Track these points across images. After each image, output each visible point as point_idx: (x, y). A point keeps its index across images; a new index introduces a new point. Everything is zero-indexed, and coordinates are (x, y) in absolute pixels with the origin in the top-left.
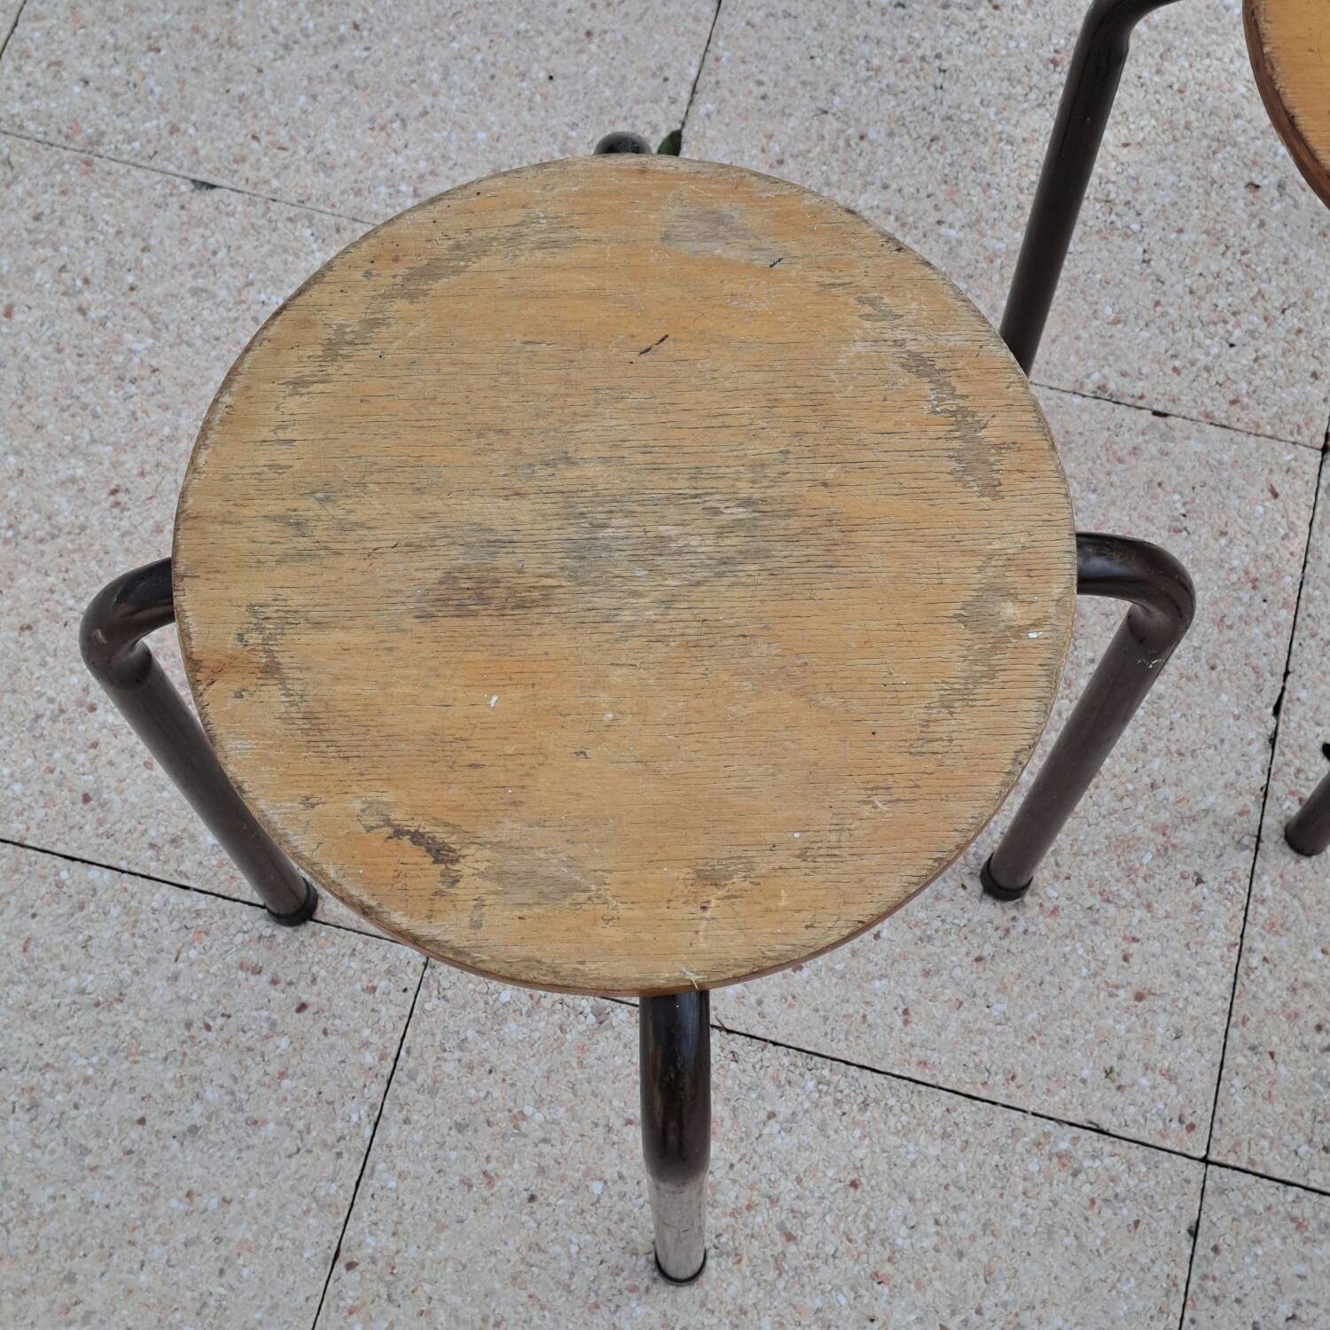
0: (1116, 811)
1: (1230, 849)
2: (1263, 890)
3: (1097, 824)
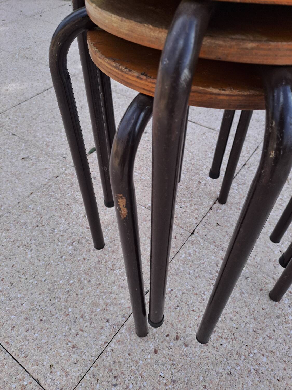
0: (98, 296)
1: (120, 316)
2: (122, 330)
3: (92, 297)
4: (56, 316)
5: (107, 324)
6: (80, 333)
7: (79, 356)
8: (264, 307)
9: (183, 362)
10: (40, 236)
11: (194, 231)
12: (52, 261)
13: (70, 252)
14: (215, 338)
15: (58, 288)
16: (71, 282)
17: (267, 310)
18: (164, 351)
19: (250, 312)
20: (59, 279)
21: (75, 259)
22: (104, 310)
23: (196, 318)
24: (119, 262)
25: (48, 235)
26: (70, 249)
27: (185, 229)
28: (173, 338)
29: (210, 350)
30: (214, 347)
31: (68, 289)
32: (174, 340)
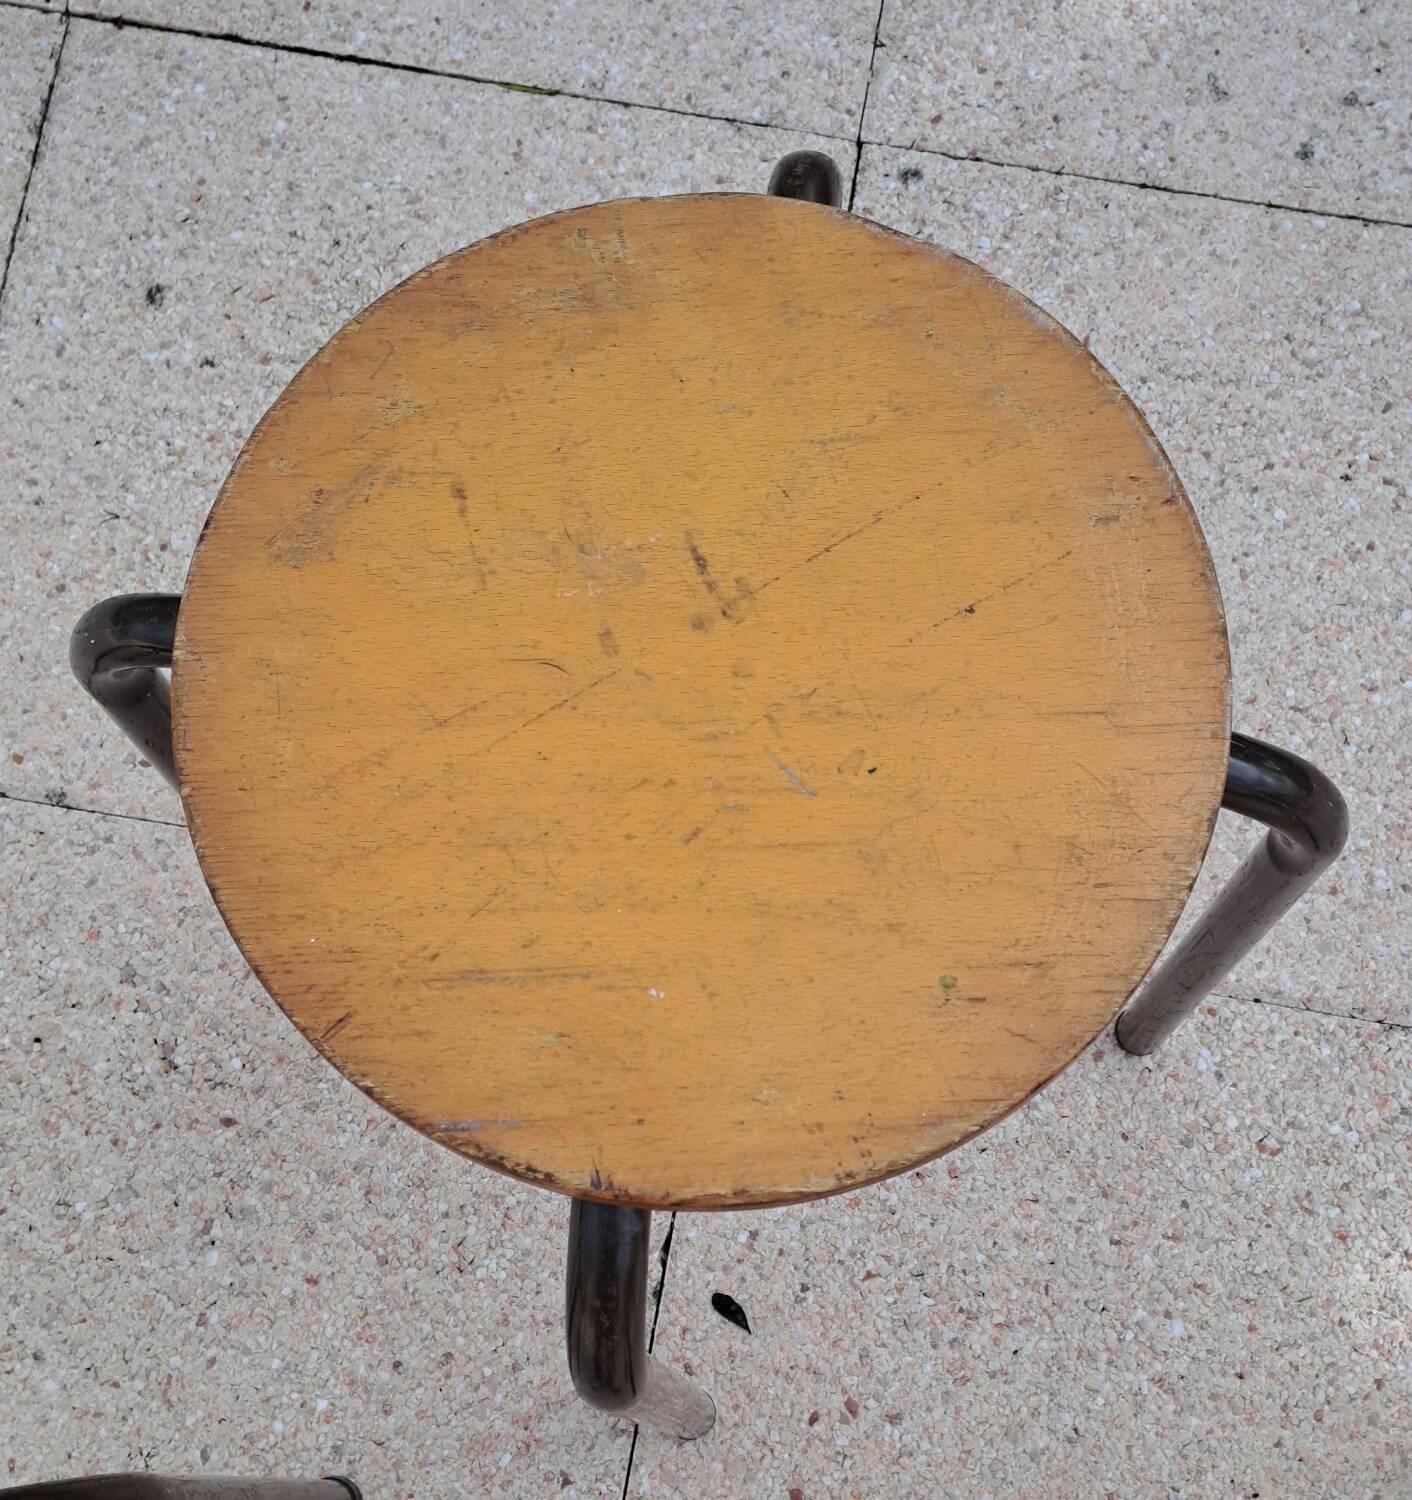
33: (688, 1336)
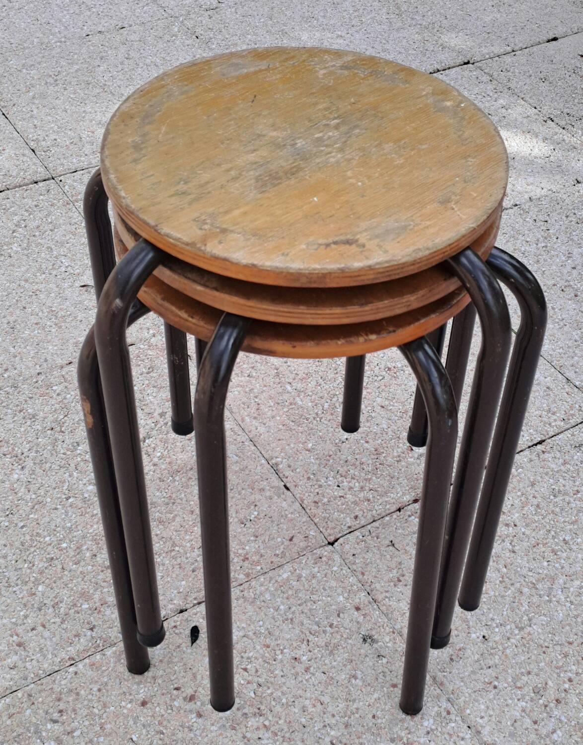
4: (14, 589)
5: (89, 633)
6: (40, 628)
7: (21, 660)
8: (379, 713)
9: (180, 735)
10: (49, 448)
11: (336, 540)
12: (49, 500)
13: (86, 495)
14: (256, 724)
15: (38, 546)
16: (64, 545)
17: (379, 721)
18: (158, 708)
19: (345, 713)
20: (46, 533)
21: (88, 510)
22: (96, 609)
23: (242, 682)
24: (162, 543)
25: (62, 451)
26: (88, 491)
27: (321, 529)
28: (184, 695)
29: (234, 737)
30: (244, 737)
31: (53, 556)
32: (185, 699)
33: (174, 629)
